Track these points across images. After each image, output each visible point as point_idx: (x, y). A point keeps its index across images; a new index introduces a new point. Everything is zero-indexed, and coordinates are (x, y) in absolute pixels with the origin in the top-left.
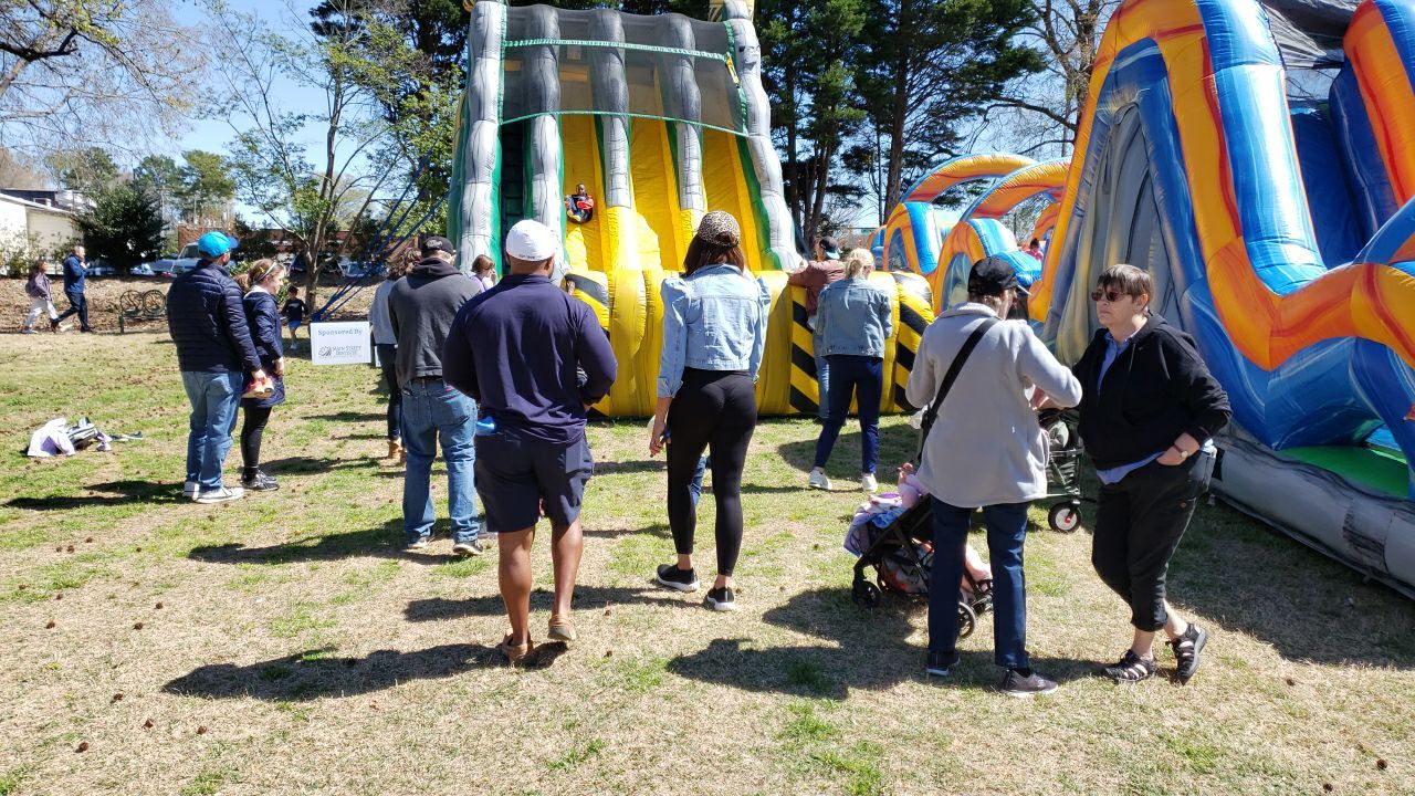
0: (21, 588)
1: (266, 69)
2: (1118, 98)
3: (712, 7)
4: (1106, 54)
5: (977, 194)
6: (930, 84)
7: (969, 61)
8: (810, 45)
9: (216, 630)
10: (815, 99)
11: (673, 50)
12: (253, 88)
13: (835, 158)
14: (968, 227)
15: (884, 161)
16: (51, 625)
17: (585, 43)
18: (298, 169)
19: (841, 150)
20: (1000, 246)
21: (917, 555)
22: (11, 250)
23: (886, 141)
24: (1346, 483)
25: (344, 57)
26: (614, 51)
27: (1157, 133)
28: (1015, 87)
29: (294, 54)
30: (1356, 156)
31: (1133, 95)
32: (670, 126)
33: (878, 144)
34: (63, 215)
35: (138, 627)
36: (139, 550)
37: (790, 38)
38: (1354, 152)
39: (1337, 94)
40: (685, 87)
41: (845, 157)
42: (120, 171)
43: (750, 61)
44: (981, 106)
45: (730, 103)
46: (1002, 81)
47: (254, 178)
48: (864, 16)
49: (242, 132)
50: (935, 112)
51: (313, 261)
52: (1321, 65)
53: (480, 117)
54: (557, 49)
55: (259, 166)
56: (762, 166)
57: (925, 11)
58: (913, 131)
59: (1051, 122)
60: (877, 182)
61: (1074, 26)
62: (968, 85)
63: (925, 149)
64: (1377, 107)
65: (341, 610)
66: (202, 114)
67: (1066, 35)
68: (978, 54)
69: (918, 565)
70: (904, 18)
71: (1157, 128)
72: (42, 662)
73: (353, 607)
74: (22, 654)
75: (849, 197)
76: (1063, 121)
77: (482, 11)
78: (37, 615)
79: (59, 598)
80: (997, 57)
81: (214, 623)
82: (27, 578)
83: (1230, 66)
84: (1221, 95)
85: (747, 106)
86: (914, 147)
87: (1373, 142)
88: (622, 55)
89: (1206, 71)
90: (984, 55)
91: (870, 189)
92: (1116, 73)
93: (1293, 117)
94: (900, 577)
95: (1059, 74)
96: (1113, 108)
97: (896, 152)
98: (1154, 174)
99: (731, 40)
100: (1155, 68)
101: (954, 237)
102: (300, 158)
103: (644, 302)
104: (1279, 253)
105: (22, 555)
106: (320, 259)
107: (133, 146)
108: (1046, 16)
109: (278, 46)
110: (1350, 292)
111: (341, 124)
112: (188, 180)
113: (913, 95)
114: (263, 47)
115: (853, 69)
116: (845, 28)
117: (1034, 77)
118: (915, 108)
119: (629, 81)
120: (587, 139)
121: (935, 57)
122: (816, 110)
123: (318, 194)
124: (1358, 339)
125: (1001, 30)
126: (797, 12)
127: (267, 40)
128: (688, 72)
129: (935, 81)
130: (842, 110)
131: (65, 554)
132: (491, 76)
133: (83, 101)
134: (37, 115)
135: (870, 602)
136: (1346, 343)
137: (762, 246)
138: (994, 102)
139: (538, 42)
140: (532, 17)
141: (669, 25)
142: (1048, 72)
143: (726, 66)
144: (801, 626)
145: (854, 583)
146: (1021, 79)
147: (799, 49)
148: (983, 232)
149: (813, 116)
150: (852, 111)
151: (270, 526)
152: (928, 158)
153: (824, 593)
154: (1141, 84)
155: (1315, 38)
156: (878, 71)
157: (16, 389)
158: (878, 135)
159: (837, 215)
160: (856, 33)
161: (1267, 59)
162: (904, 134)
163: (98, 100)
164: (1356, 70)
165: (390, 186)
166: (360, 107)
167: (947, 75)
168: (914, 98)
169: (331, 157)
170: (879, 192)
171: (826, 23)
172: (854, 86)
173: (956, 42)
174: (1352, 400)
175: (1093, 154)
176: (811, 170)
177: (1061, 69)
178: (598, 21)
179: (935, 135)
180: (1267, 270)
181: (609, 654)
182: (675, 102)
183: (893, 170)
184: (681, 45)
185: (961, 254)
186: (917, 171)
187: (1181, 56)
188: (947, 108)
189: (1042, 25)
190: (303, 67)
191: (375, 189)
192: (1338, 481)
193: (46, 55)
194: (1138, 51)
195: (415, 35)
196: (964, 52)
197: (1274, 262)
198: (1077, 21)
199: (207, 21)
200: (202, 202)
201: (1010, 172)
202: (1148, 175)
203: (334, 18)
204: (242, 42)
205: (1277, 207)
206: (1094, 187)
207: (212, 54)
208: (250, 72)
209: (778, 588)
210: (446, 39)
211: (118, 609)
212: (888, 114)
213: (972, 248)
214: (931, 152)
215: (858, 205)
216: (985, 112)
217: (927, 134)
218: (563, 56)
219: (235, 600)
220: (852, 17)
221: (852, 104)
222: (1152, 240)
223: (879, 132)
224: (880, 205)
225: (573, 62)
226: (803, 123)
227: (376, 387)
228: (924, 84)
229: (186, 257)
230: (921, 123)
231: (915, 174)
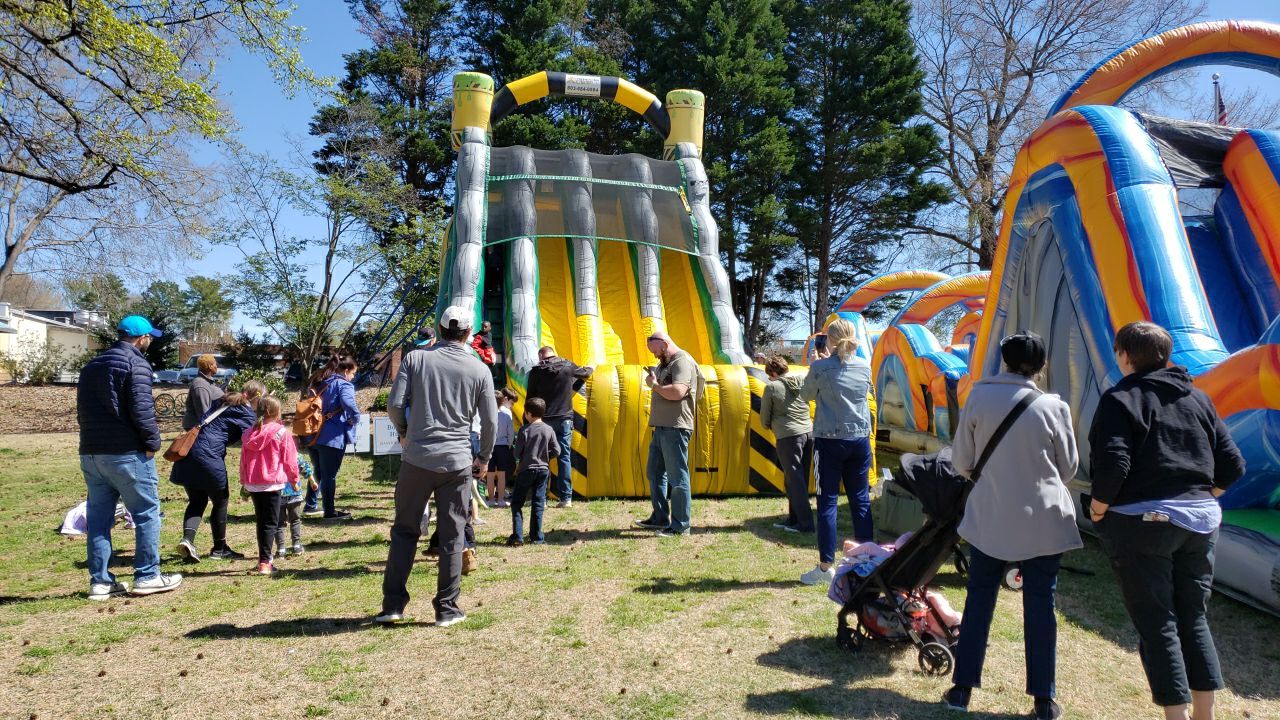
0: (71, 642)
1: (274, 200)
2: (1032, 214)
3: (666, 148)
4: (1019, 178)
5: (896, 308)
6: (852, 215)
7: (885, 195)
8: (747, 183)
9: (256, 676)
10: (751, 228)
11: (633, 184)
12: (262, 217)
13: (770, 278)
14: (897, 332)
15: (813, 281)
16: (102, 674)
17: (558, 178)
18: (299, 287)
19: (775, 271)
20: (927, 348)
21: (896, 601)
22: (35, 360)
23: (814, 263)
24: (1268, 540)
25: (343, 191)
26: (583, 184)
27: (1069, 243)
28: (925, 217)
29: (300, 188)
30: (1243, 262)
31: (1046, 211)
32: (632, 247)
33: (807, 266)
34: (80, 331)
35: (183, 674)
36: (174, 610)
37: (730, 176)
38: (1241, 258)
39: (1222, 210)
40: (644, 215)
41: (778, 277)
42: (129, 295)
43: (700, 192)
44: (897, 233)
45: (683, 228)
46: (916, 211)
47: (260, 295)
48: (793, 158)
49: (250, 255)
50: (856, 239)
51: (309, 368)
52: (1205, 184)
53: (467, 240)
54: (533, 183)
55: (264, 284)
56: (712, 280)
57: (846, 153)
58: (838, 254)
59: (958, 247)
60: (808, 298)
61: (975, 167)
62: (884, 216)
63: (850, 271)
64: (1259, 221)
65: (369, 658)
66: (216, 240)
67: (968, 174)
68: (892, 189)
69: (898, 610)
70: (828, 159)
71: (1069, 236)
72: (98, 705)
73: (379, 655)
74: (78, 699)
75: (782, 311)
76: (968, 245)
77: (468, 151)
78: (89, 665)
79: (107, 650)
80: (910, 191)
81: (254, 670)
82: (75, 634)
83: (1129, 185)
84: (1124, 208)
85: (698, 230)
86: (839, 268)
87: (1256, 250)
88: (590, 189)
89: (1109, 189)
90: (898, 190)
91: (801, 305)
92: (1029, 194)
93: (1187, 229)
94: (881, 623)
95: (963, 206)
96: (1027, 223)
97: (823, 272)
98: (1070, 277)
99: (684, 175)
100: (1063, 188)
101: (884, 342)
102: (302, 277)
103: (618, 393)
104: (1187, 341)
105: (66, 615)
106: (315, 367)
107: (149, 270)
108: (950, 157)
109: (287, 182)
110: (1258, 369)
111: (339, 247)
112: (190, 302)
113: (837, 224)
114: (272, 182)
115: (784, 202)
116: (777, 167)
117: (943, 207)
118: (839, 234)
119: (596, 210)
120: (560, 260)
121: (856, 192)
122: (752, 237)
123: (314, 310)
124: (1269, 410)
125: (913, 169)
126: (735, 156)
127: (276, 177)
128: (647, 202)
129: (856, 212)
130: (775, 238)
131: (106, 614)
132: (477, 206)
133: (107, 231)
134: (67, 243)
135: (853, 648)
136: (1258, 414)
137: (714, 349)
138: (908, 230)
139: (518, 177)
140: (513, 156)
141: (630, 163)
142: (955, 203)
143: (680, 197)
144: (793, 667)
145: (838, 630)
146: (931, 210)
147: (738, 186)
148: (911, 336)
149: (750, 242)
150: (784, 238)
151: (292, 590)
152: (851, 278)
153: (809, 641)
154: (1053, 202)
155: (1199, 163)
156: (805, 204)
157: (43, 479)
158: (807, 258)
159: (773, 326)
160: (787, 172)
161: (1159, 179)
162: (830, 258)
163: (119, 231)
164: (1236, 190)
165: (380, 302)
166: (354, 234)
167: (866, 207)
168: (838, 227)
169: (329, 276)
170: (809, 307)
171: (760, 164)
172: (786, 217)
173: (873, 179)
174: (1268, 464)
175: (1012, 262)
176: (749, 288)
177: (966, 202)
178: (569, 160)
179: (857, 258)
180: (1179, 355)
181: (623, 691)
182: (636, 226)
183: (821, 288)
184: (640, 178)
185: (892, 355)
186: (842, 289)
187: (1087, 178)
188: (867, 235)
189: (947, 164)
190: (308, 199)
191: (367, 304)
192: (1261, 539)
193: (86, 188)
194: (1046, 176)
195: (405, 174)
196: (879, 187)
197: (1184, 349)
198: (977, 161)
199: (226, 162)
200: (202, 321)
201: (930, 285)
202: (1063, 278)
203: (334, 159)
204: (255, 178)
205: (1182, 302)
206: (1015, 292)
207: (227, 188)
208: (259, 203)
209: (767, 638)
210: (430, 177)
211: (162, 659)
212: (816, 240)
213: (902, 349)
214: (854, 273)
215: (791, 318)
216: (901, 238)
217: (850, 257)
218: (538, 189)
219: (270, 651)
220: (783, 158)
221: (784, 232)
222: (1071, 334)
223: (808, 255)
224: (811, 318)
225: (547, 195)
226: (742, 248)
227: (370, 475)
228: (847, 215)
229: (191, 366)
230: (845, 248)
231: (840, 291)
